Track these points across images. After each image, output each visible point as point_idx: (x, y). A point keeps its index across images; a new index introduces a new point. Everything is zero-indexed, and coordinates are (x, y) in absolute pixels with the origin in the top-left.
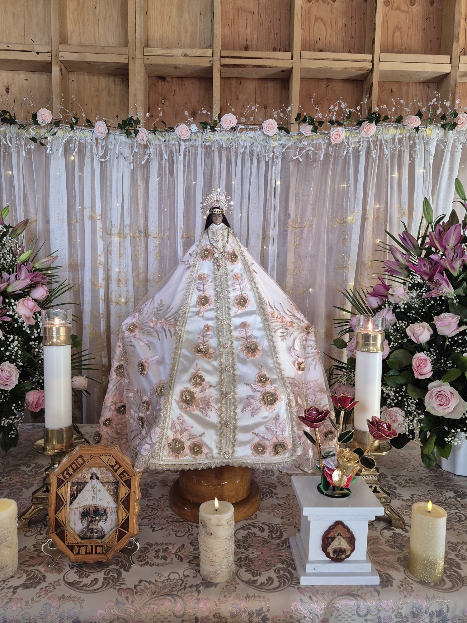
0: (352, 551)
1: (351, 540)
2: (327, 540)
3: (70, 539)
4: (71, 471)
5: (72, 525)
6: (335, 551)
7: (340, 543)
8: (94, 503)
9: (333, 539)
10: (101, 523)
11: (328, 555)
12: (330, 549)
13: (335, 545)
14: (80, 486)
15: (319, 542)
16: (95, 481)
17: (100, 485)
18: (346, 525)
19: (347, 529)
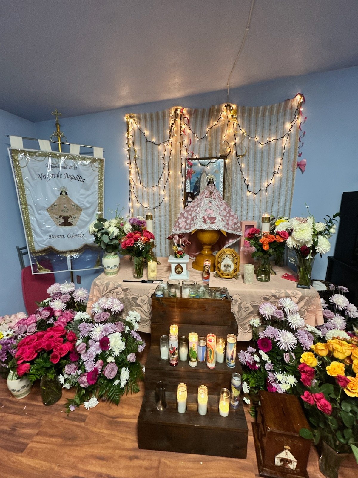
0: (182, 271)
1: (182, 268)
2: (176, 269)
3: (222, 272)
4: (221, 255)
5: (221, 269)
6: (178, 272)
7: (179, 269)
8: (227, 263)
9: (177, 268)
10: (229, 269)
11: (176, 273)
12: (177, 271)
13: (178, 270)
14: (224, 259)
15: (174, 270)
16: (227, 258)
17: (229, 259)
18: (180, 265)
19: (181, 266)
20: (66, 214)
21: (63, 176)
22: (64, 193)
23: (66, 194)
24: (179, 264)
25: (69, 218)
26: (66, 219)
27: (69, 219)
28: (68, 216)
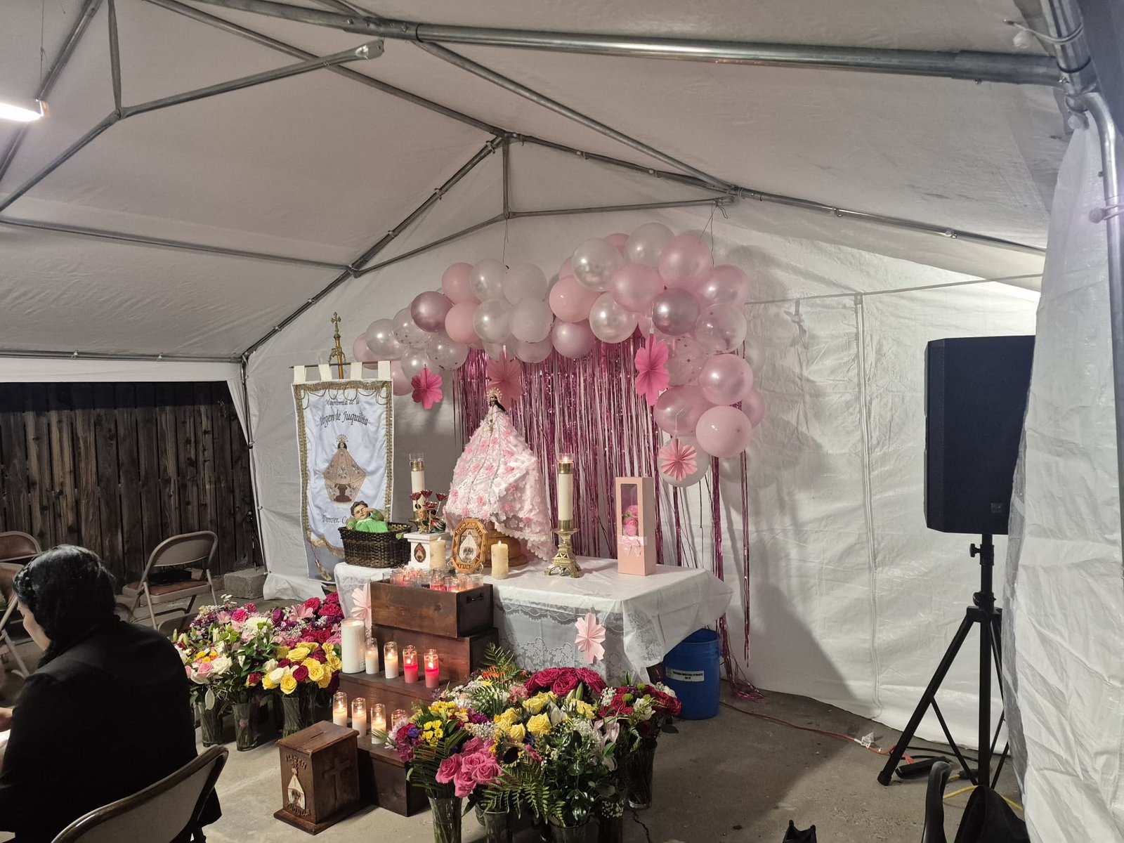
0: (425, 557)
1: (423, 552)
5: (460, 555)
6: (418, 557)
7: (420, 553)
8: (469, 545)
9: (417, 551)
10: (471, 555)
11: (416, 559)
15: (413, 554)
16: (470, 535)
18: (423, 545)
19: (423, 547)
20: (344, 482)
21: (342, 417)
22: (342, 446)
23: (345, 447)
24: (420, 544)
25: (346, 488)
26: (342, 489)
27: (346, 491)
28: (345, 485)
